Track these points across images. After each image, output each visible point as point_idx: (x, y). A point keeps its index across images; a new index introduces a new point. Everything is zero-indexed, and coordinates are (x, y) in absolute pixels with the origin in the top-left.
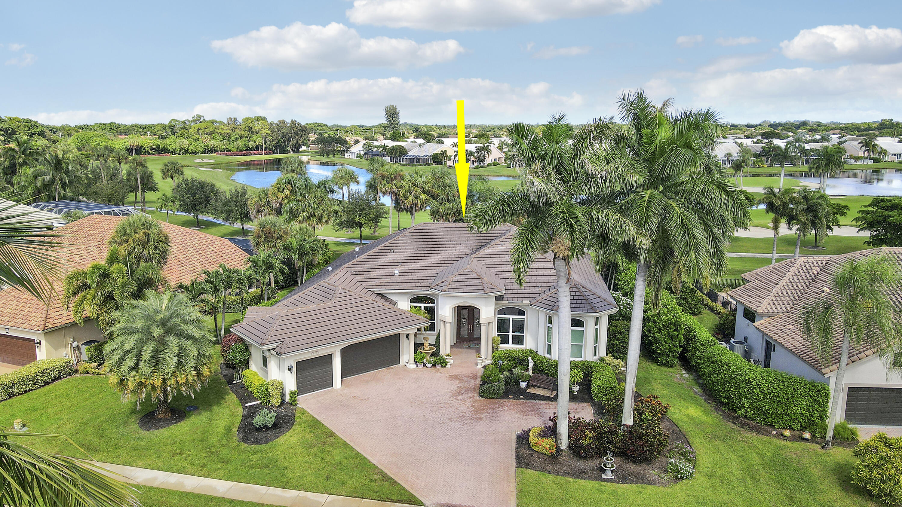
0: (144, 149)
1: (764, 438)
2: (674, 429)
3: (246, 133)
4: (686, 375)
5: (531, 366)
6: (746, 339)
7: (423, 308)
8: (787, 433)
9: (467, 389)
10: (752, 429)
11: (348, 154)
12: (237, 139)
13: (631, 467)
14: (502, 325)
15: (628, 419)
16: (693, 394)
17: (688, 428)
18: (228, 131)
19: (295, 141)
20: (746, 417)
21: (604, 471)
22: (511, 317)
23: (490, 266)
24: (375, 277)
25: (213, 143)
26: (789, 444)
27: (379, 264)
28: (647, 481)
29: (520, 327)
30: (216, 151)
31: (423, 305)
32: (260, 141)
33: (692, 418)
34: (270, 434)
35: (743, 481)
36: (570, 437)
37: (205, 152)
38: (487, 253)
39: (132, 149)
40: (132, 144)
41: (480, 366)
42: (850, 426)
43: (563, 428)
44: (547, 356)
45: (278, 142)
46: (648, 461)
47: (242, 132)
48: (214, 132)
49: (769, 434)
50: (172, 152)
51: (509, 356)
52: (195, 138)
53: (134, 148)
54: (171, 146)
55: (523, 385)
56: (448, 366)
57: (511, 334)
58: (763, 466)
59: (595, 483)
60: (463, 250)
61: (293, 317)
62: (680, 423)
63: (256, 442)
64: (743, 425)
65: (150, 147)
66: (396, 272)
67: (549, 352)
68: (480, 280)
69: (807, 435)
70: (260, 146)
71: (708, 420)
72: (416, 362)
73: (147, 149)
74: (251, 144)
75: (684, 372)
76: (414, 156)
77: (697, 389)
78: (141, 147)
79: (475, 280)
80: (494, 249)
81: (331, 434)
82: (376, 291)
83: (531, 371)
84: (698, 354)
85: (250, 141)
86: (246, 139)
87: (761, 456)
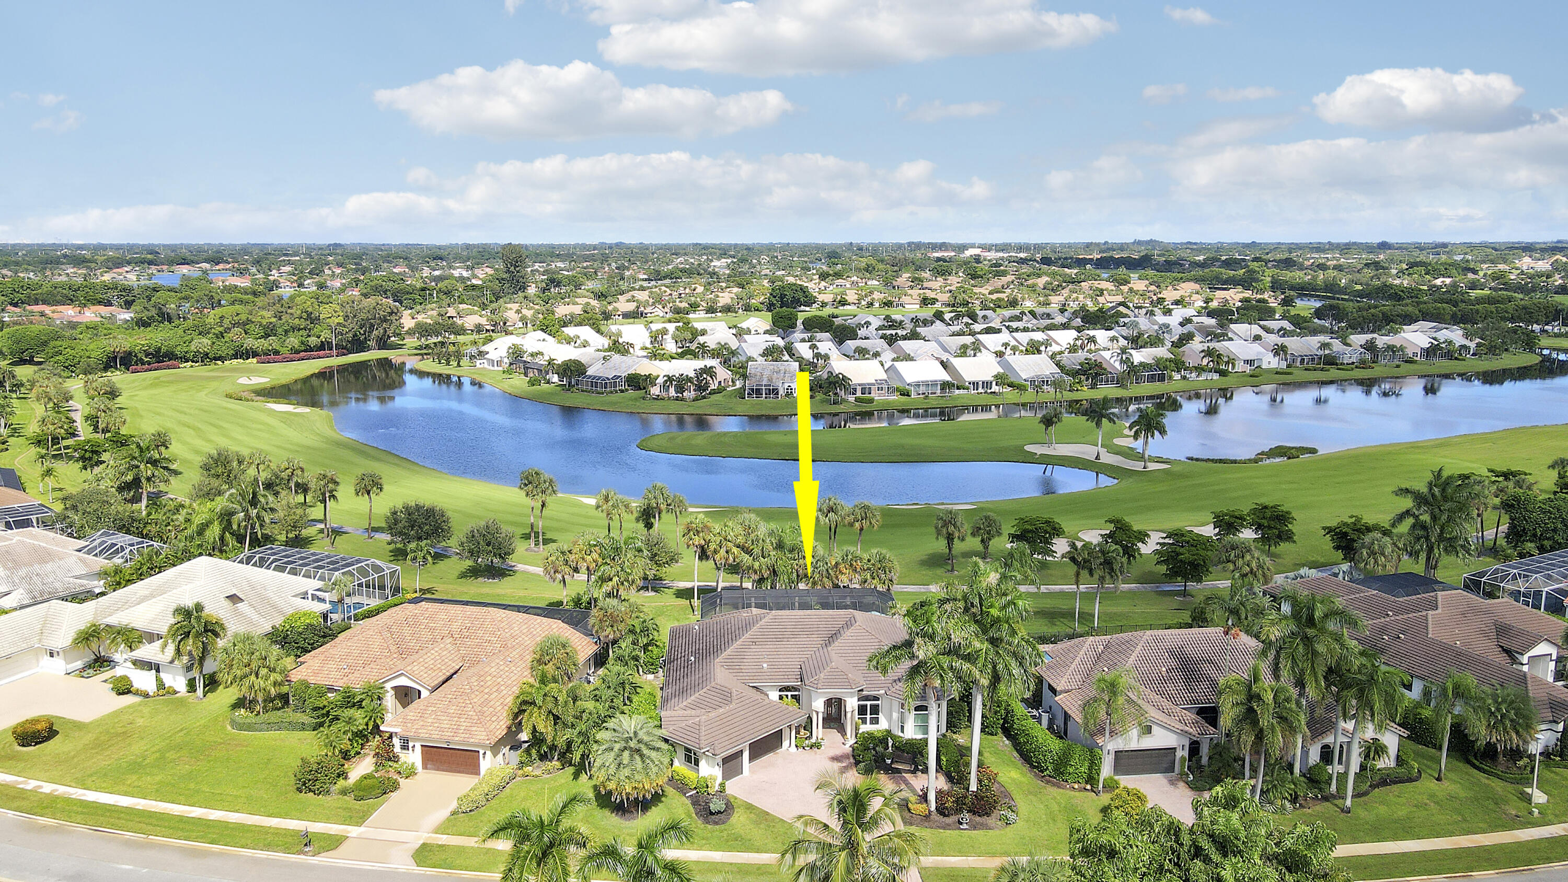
0: (136, 356)
1: (1061, 790)
2: (1003, 789)
3: (303, 324)
4: (1007, 742)
5: (890, 744)
6: (1050, 708)
7: (789, 697)
8: (1076, 786)
9: (846, 768)
10: (1054, 785)
11: (481, 361)
12: (286, 332)
13: (978, 819)
14: (862, 710)
15: (973, 787)
16: (1013, 759)
17: (1011, 788)
18: (274, 320)
19: (382, 331)
20: (1049, 776)
21: (961, 824)
22: (869, 703)
23: (847, 658)
24: (747, 671)
25: (250, 342)
26: (1077, 794)
27: (746, 657)
28: (987, 827)
29: (875, 710)
30: (255, 354)
31: (789, 694)
32: (326, 335)
33: (1013, 780)
34: (722, 816)
35: (1047, 822)
36: (936, 802)
37: (235, 356)
38: (841, 645)
39: (116, 357)
40: (118, 350)
41: (847, 746)
42: (1116, 778)
43: (932, 797)
44: (901, 734)
45: (355, 335)
46: (988, 815)
47: (297, 321)
48: (249, 321)
49: (1064, 788)
50: (181, 358)
51: (870, 736)
52: (217, 332)
53: (120, 355)
54: (179, 348)
55: (889, 761)
56: (823, 748)
57: (868, 716)
58: (1060, 811)
59: (957, 831)
60: (816, 639)
61: (712, 721)
62: (1006, 785)
63: (716, 823)
64: (1048, 782)
65: (144, 351)
66: (765, 665)
67: (902, 731)
68: (845, 677)
69: (1088, 787)
70: (328, 342)
71: (1023, 779)
72: (797, 746)
73: (139, 355)
74: (313, 341)
75: (1005, 739)
76: (600, 378)
77: (1016, 754)
78: (130, 353)
79: (841, 677)
80: (846, 641)
81: (768, 814)
82: (751, 685)
83: (890, 749)
84: (1015, 726)
85: (310, 336)
86: (304, 333)
87: (1059, 804)
